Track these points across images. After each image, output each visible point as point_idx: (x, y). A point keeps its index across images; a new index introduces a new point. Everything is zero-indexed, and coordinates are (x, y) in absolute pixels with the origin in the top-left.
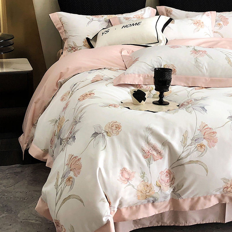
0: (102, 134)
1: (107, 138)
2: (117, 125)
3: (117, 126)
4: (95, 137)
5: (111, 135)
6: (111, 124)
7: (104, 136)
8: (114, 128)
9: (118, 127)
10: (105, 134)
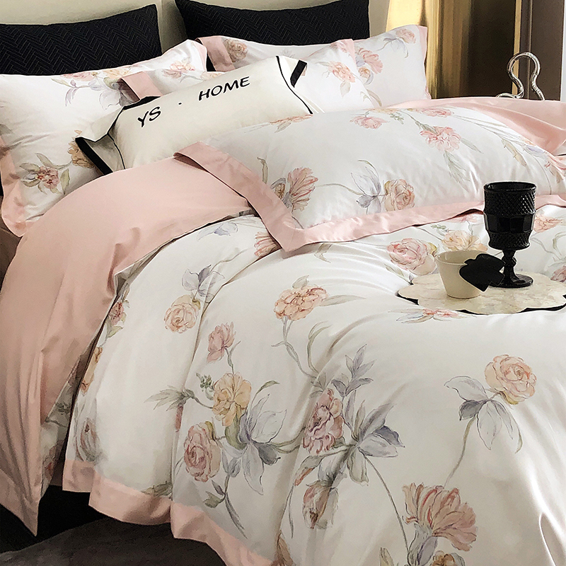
0: (492, 401)
1: (512, 410)
2: (516, 365)
3: (517, 369)
4: (475, 415)
5: (516, 399)
6: (498, 368)
7: (501, 407)
8: (512, 376)
9: (523, 372)
10: (499, 399)
